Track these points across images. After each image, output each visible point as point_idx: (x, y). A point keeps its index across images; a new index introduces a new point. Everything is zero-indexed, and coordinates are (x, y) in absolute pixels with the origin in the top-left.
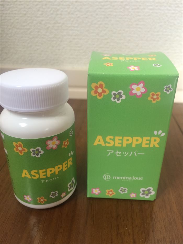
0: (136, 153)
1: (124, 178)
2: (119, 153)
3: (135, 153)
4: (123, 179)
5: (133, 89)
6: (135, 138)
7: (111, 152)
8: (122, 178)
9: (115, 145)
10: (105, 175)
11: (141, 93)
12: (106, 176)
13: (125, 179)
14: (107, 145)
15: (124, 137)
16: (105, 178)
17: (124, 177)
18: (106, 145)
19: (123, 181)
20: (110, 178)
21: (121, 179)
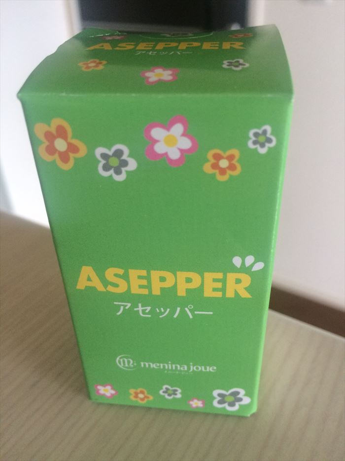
0: (190, 310)
1: (169, 366)
2: (146, 309)
3: (186, 309)
4: (167, 368)
5: (155, 141)
6: (182, 275)
7: (125, 306)
8: (164, 367)
9: (132, 289)
10: (120, 358)
11: (182, 151)
12: (121, 360)
13: (170, 368)
14: (110, 289)
15: (153, 273)
16: (122, 365)
17: (168, 364)
18: (107, 289)
19: (166, 372)
20: (133, 364)
21: (162, 367)
